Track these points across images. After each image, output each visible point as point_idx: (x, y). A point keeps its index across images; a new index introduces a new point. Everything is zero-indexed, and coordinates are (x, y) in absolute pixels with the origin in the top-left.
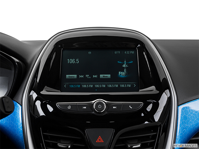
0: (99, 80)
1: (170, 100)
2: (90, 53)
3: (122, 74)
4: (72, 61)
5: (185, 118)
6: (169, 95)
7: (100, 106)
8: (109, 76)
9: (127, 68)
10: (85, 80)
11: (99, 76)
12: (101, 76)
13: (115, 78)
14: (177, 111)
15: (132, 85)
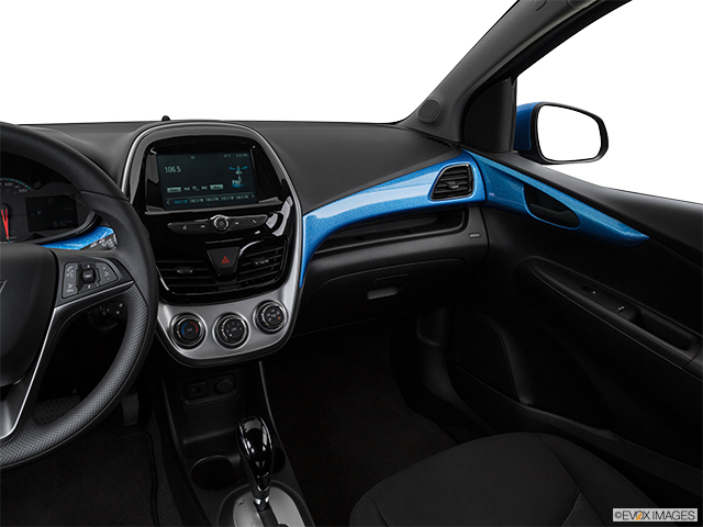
0: (209, 192)
2: (193, 157)
3: (236, 183)
4: (173, 169)
6: (292, 204)
7: (222, 223)
8: (221, 186)
9: (241, 176)
10: (192, 193)
11: (209, 187)
12: (212, 187)
13: (229, 189)
14: (302, 222)
15: (250, 196)
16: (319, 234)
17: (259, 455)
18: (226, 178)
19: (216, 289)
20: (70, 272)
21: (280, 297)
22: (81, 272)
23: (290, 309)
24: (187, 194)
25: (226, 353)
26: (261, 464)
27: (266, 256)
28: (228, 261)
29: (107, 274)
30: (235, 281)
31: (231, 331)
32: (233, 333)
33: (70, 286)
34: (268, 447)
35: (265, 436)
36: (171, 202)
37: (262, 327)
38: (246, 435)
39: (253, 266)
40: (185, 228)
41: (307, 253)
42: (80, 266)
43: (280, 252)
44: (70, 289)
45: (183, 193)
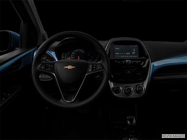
0: (126, 55)
1: (149, 62)
2: (123, 46)
3: (133, 53)
4: (117, 49)
6: (148, 61)
8: (129, 53)
9: (135, 51)
10: (122, 55)
12: (127, 53)
13: (131, 54)
14: (151, 64)
15: (137, 57)
18: (131, 52)
20: (91, 66)
21: (143, 84)
23: (145, 88)
24: (121, 55)
25: (126, 97)
27: (140, 72)
28: (129, 72)
29: (99, 67)
30: (131, 78)
31: (129, 92)
34: (134, 124)
36: (116, 57)
37: (137, 92)
38: (129, 120)
39: (136, 75)
40: (119, 63)
41: (151, 73)
42: (93, 65)
44: (90, 70)
45: (119, 55)
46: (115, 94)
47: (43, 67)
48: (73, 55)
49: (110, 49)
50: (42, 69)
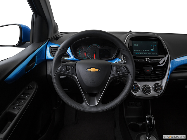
0: (145, 52)
2: (141, 42)
3: (152, 50)
4: (136, 45)
5: (172, 65)
7: (148, 60)
8: (148, 50)
9: (154, 48)
10: (140, 51)
11: (145, 50)
12: (146, 50)
13: (150, 51)
14: (170, 62)
15: (156, 54)
16: (175, 66)
17: (150, 125)
18: (150, 48)
19: (144, 78)
20: (114, 68)
21: (161, 83)
22: (117, 69)
23: (164, 87)
25: (144, 95)
26: (151, 127)
27: (159, 71)
28: (149, 71)
29: (123, 70)
30: (150, 76)
31: (147, 90)
32: (148, 90)
33: (114, 72)
34: (153, 123)
35: (153, 120)
36: (135, 54)
37: (155, 90)
38: (148, 119)
39: (155, 73)
40: (138, 60)
41: (171, 71)
42: (117, 67)
43: (163, 70)
44: (114, 73)
45: (138, 51)
46: (133, 93)
47: (63, 69)
48: (88, 50)
49: (129, 43)
50: (63, 71)
